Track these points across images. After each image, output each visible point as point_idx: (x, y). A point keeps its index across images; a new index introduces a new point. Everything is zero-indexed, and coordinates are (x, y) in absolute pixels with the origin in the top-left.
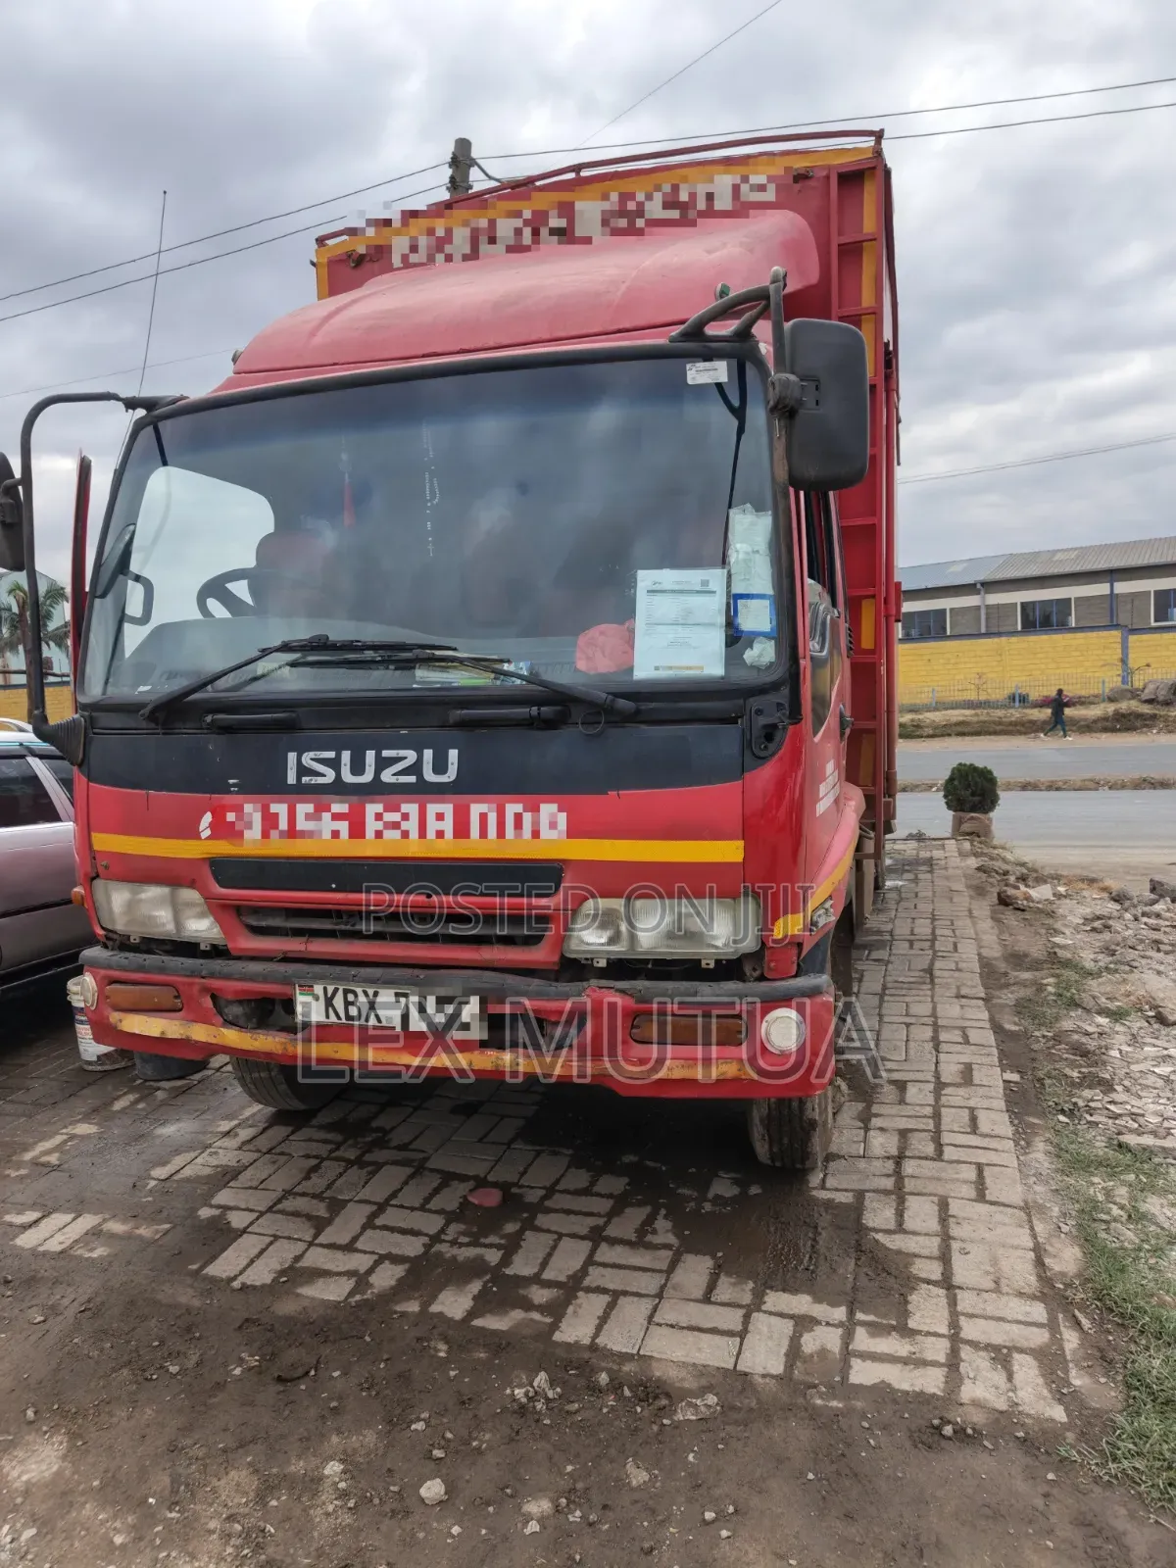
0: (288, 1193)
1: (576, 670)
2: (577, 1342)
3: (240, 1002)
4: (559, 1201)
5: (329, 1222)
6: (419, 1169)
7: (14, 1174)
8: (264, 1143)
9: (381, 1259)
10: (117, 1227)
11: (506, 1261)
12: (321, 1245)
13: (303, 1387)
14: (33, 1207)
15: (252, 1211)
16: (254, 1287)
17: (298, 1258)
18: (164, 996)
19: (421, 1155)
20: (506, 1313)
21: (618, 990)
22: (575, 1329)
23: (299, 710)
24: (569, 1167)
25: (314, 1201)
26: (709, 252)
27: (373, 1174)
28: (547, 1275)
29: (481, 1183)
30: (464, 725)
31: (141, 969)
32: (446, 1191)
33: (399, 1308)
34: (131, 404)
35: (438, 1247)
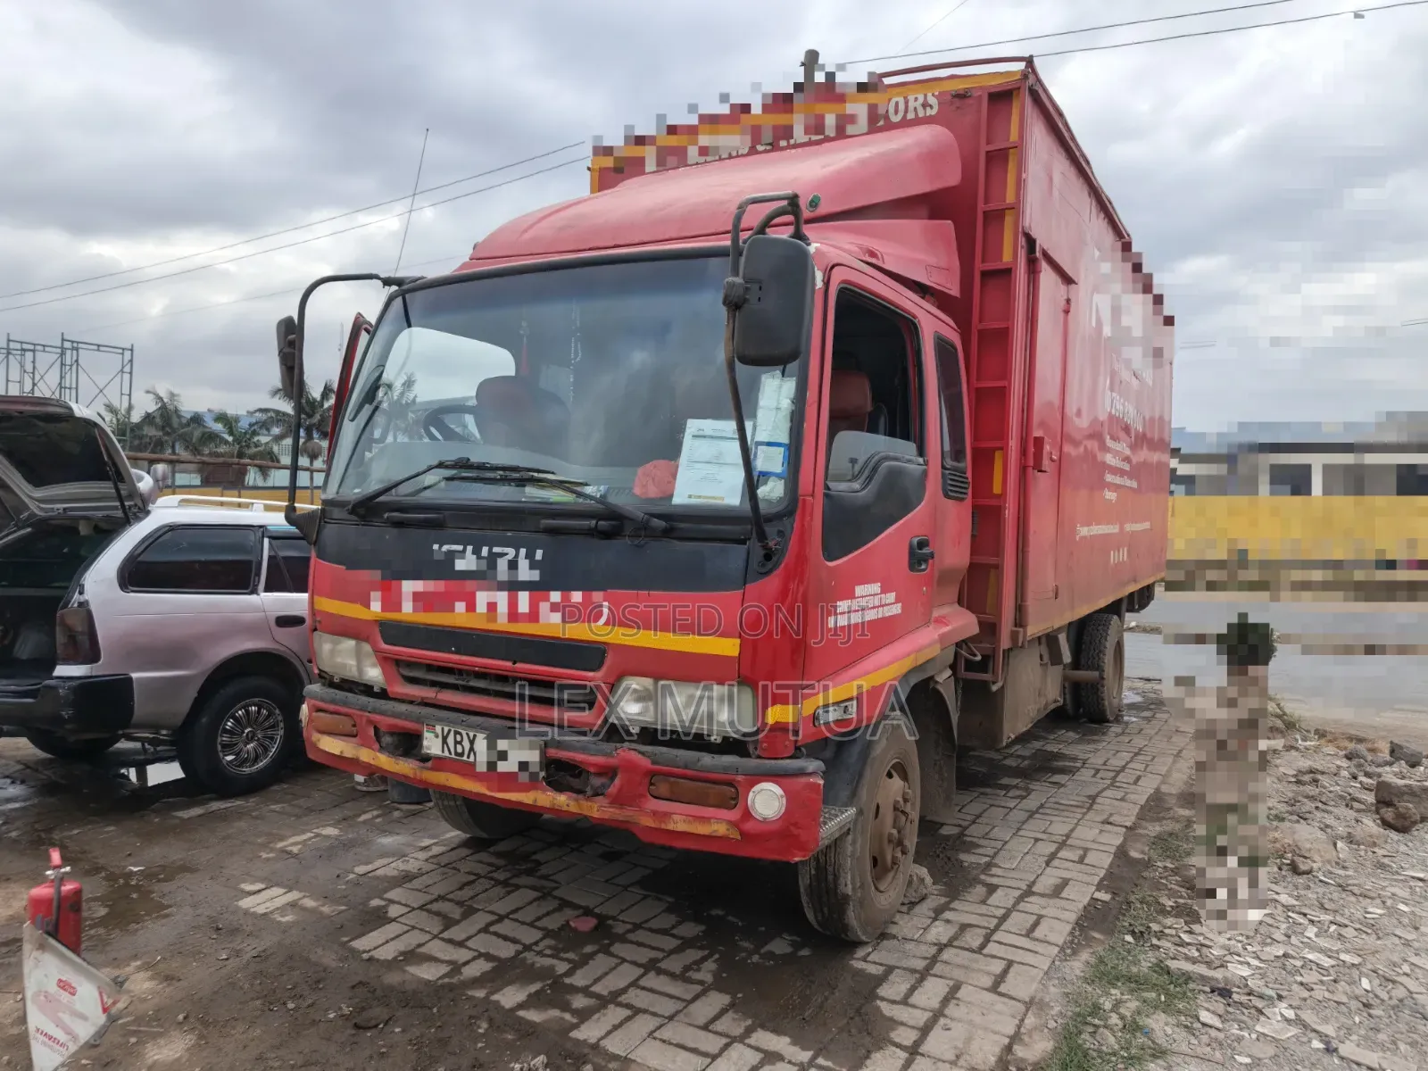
0: (441, 898)
1: (634, 495)
2: (585, 1040)
3: (392, 734)
4: (640, 936)
5: (457, 922)
6: (545, 895)
7: (264, 855)
8: (444, 860)
9: (480, 955)
10: (309, 903)
11: (569, 973)
12: (443, 939)
13: (369, 1034)
14: (262, 880)
15: (409, 906)
16: (378, 960)
17: (420, 945)
18: (346, 724)
19: (555, 885)
20: (546, 1009)
21: (640, 752)
22: (589, 1032)
23: (447, 513)
24: (663, 911)
25: (456, 906)
26: (824, 167)
27: (509, 893)
28: (594, 989)
29: (588, 912)
30: (551, 531)
31: (333, 702)
32: (556, 915)
33: (470, 993)
34: (387, 282)
35: (526, 954)
